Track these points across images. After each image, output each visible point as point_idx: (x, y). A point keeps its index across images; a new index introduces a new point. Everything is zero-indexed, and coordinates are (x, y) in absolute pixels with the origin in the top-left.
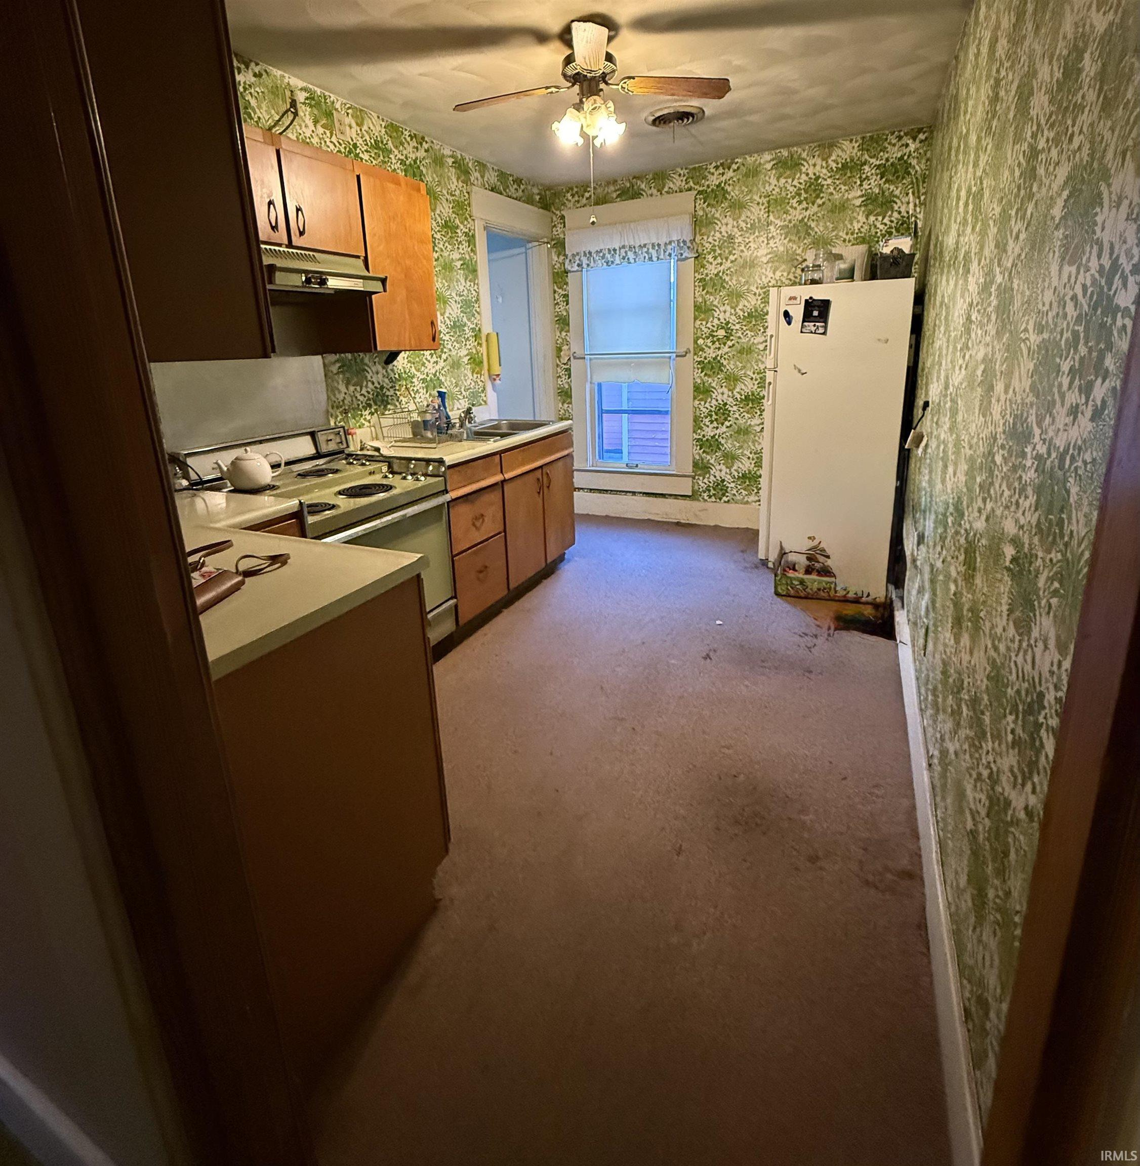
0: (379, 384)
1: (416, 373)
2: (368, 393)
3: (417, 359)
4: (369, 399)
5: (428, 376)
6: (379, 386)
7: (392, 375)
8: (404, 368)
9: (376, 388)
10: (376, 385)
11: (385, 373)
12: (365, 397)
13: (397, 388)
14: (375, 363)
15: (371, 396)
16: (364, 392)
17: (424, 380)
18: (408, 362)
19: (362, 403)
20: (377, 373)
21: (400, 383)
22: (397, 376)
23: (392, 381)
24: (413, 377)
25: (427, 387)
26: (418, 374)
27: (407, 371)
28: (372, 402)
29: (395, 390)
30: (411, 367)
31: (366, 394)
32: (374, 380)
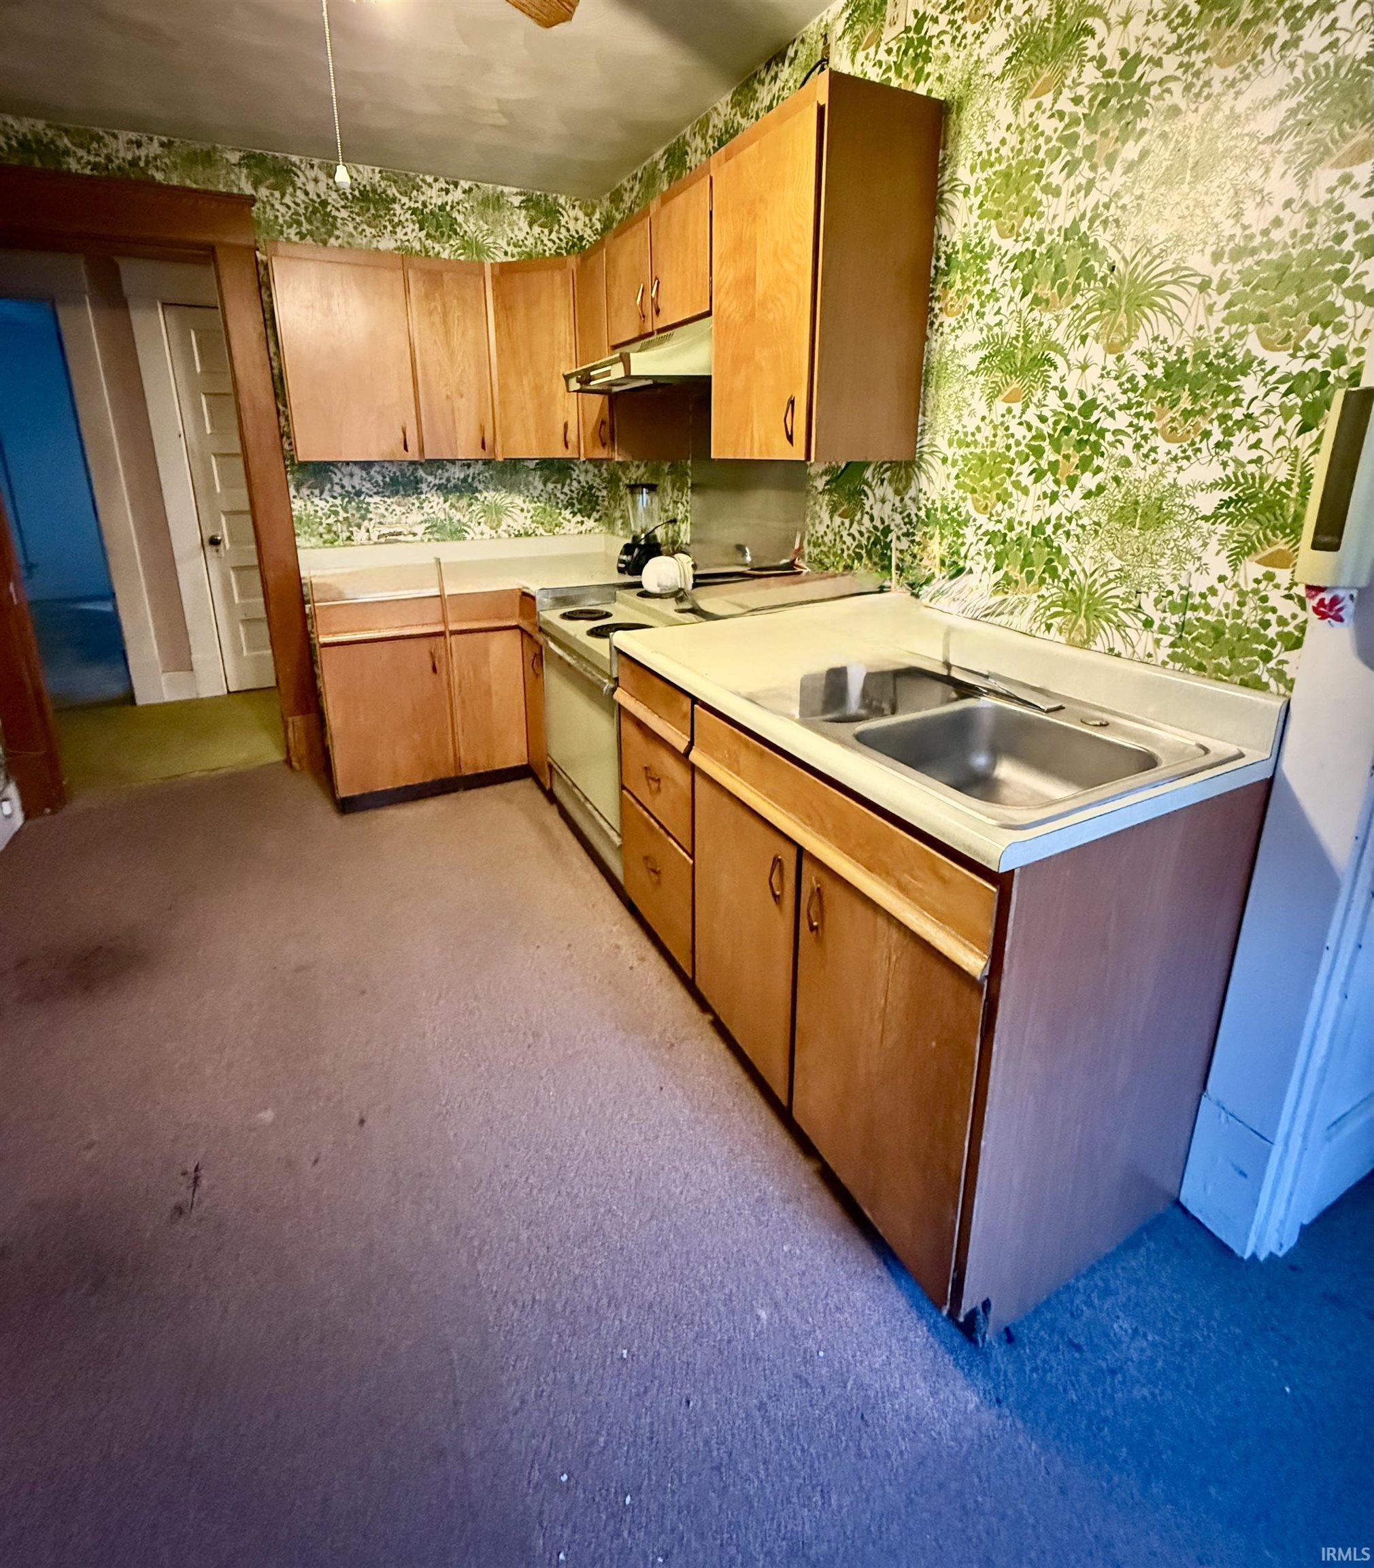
0: (883, 522)
1: (973, 513)
2: (861, 534)
3: (987, 482)
4: (860, 546)
5: (1011, 528)
6: (881, 527)
7: (913, 511)
8: (943, 498)
9: (875, 528)
10: (878, 523)
11: (898, 504)
12: (854, 539)
13: (917, 539)
14: (882, 481)
15: (864, 542)
16: (854, 531)
17: (992, 537)
18: (958, 486)
19: (848, 549)
20: (883, 501)
21: (926, 529)
22: (922, 514)
23: (910, 523)
24: (966, 523)
25: (1000, 558)
26: (982, 519)
27: (952, 506)
28: (863, 552)
29: (913, 542)
30: (964, 499)
31: (857, 535)
32: (875, 513)
